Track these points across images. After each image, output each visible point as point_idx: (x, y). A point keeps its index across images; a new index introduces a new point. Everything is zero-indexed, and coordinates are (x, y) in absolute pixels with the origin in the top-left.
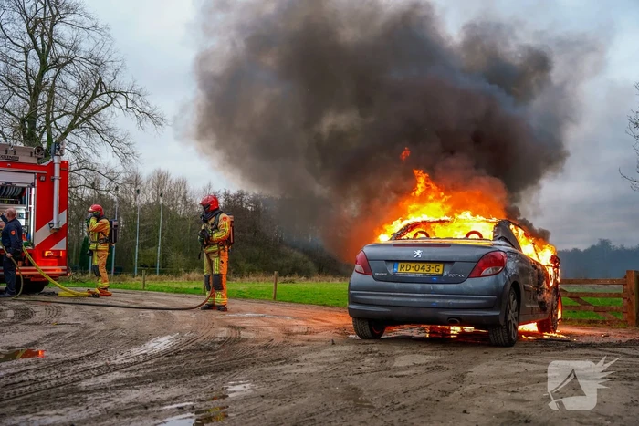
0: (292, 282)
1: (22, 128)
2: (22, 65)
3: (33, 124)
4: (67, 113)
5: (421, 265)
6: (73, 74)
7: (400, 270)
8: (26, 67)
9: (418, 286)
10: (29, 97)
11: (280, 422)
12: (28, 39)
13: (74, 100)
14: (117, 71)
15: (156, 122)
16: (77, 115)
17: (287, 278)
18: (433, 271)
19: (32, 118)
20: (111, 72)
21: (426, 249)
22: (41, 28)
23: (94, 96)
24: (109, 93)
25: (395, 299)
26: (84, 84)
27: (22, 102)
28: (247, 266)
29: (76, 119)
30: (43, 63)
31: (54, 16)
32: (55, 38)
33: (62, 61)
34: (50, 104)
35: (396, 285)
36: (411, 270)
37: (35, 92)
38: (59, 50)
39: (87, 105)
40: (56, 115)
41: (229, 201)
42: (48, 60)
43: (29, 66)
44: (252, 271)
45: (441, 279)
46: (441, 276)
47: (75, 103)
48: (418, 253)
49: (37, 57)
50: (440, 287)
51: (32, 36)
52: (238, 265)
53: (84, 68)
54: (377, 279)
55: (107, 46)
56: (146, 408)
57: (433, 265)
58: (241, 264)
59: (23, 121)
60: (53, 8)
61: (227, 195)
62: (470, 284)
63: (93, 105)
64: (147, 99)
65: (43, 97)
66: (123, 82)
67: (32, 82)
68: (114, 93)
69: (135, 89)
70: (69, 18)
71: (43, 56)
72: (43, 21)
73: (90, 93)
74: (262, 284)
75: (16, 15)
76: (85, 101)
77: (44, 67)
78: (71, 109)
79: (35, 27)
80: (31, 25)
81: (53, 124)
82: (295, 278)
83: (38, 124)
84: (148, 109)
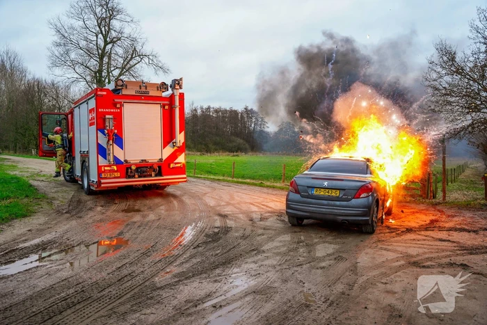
0: (237, 156)
1: (96, 77)
2: (94, 43)
3: (101, 74)
4: (117, 68)
5: (327, 190)
6: (121, 47)
7: (315, 192)
8: (97, 44)
9: (325, 202)
10: (98, 60)
11: (271, 322)
12: (98, 29)
13: (121, 60)
14: (144, 44)
15: (165, 72)
16: (123, 68)
17: (235, 154)
18: (333, 194)
19: (100, 71)
20: (140, 44)
21: (330, 182)
22: (104, 23)
23: (132, 58)
24: (139, 56)
25: (313, 209)
26: (126, 52)
27: (95, 62)
28: (213, 147)
29: (122, 70)
30: (105, 41)
31: (111, 16)
32: (111, 27)
33: (115, 40)
34: (109, 63)
35: (313, 201)
36: (322, 193)
37: (101, 58)
38: (114, 34)
39: (128, 63)
40: (112, 69)
41: (203, 112)
42: (108, 39)
43: (98, 43)
44: (216, 150)
45: (338, 199)
46: (338, 197)
47: (122, 62)
48: (326, 183)
49: (102, 38)
50: (338, 203)
51: (100, 27)
52: (208, 147)
53: (126, 44)
54: (302, 196)
55: (138, 31)
56: (196, 306)
57: (334, 191)
58: (210, 146)
59: (96, 73)
60: (110, 12)
61: (202, 108)
62: (354, 202)
63: (131, 63)
64: (160, 59)
65: (106, 60)
66: (147, 49)
67: (100, 52)
68: (142, 56)
69: (153, 53)
70: (118, 17)
71: (105, 37)
72: (105, 19)
73: (130, 56)
74: (221, 157)
75: (92, 16)
76: (127, 60)
77: (106, 43)
78: (120, 66)
79: (101, 22)
80: (99, 22)
81: (111, 74)
82: (239, 153)
83: (103, 74)
84: (160, 65)
